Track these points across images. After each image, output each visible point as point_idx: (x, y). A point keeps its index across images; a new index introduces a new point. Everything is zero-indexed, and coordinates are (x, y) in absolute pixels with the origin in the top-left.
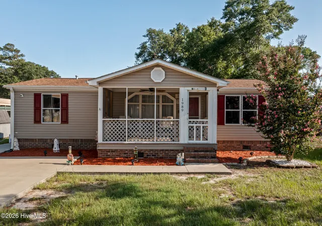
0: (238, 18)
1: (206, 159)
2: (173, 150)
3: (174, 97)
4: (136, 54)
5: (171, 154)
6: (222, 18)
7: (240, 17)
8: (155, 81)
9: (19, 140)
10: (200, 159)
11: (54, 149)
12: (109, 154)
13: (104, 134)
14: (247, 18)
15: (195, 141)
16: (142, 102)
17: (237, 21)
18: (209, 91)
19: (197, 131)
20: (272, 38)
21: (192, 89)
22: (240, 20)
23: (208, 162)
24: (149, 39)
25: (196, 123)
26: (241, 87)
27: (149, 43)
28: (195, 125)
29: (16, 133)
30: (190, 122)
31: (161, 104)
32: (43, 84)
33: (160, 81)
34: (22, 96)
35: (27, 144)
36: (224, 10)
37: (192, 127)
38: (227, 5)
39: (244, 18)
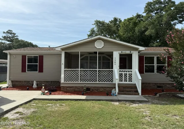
0: (154, 12)
1: (131, 93)
2: (109, 87)
3: (110, 57)
4: (88, 35)
5: (108, 89)
6: (143, 13)
7: (156, 12)
8: (98, 48)
9: (12, 81)
10: (127, 93)
11: (33, 87)
12: (68, 89)
13: (65, 78)
14: (160, 13)
15: (123, 82)
16: (90, 60)
17: (154, 14)
18: (133, 53)
19: (125, 76)
20: (178, 23)
21: (122, 52)
22: (155, 14)
23: (132, 94)
24: (96, 26)
25: (124, 72)
26: (155, 51)
27: (96, 28)
28: (123, 73)
29: (11, 77)
30: (120, 71)
31: (102, 61)
32: (28, 50)
33: (101, 48)
34: (15, 57)
35: (17, 83)
36: (145, 8)
37: (121, 74)
38: (146, 5)
39: (158, 12)
